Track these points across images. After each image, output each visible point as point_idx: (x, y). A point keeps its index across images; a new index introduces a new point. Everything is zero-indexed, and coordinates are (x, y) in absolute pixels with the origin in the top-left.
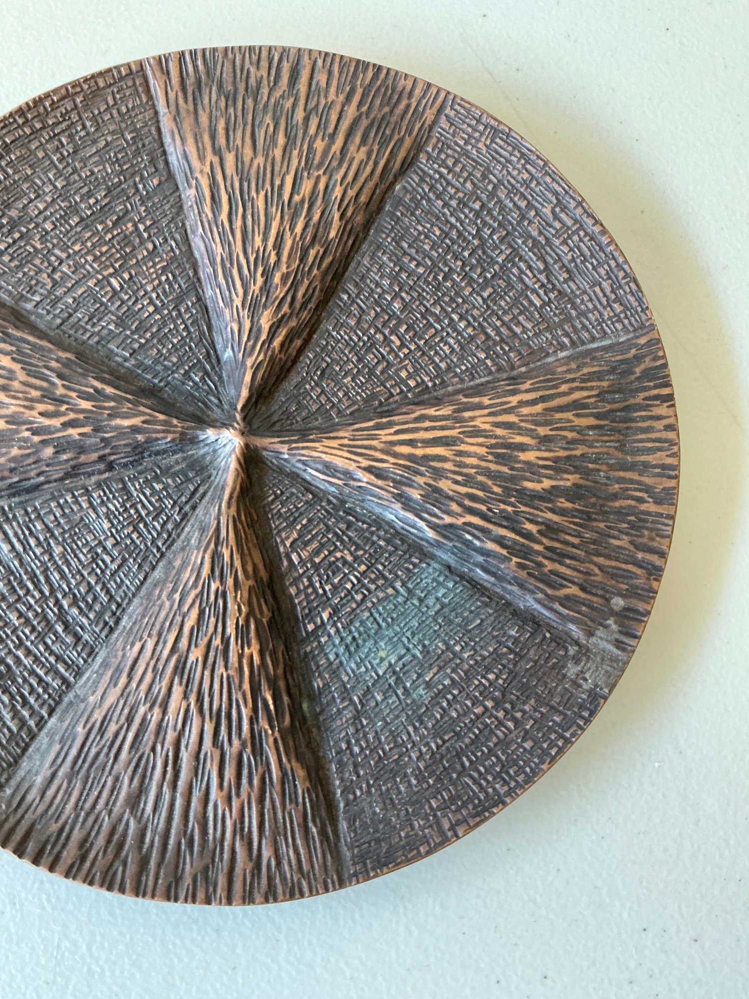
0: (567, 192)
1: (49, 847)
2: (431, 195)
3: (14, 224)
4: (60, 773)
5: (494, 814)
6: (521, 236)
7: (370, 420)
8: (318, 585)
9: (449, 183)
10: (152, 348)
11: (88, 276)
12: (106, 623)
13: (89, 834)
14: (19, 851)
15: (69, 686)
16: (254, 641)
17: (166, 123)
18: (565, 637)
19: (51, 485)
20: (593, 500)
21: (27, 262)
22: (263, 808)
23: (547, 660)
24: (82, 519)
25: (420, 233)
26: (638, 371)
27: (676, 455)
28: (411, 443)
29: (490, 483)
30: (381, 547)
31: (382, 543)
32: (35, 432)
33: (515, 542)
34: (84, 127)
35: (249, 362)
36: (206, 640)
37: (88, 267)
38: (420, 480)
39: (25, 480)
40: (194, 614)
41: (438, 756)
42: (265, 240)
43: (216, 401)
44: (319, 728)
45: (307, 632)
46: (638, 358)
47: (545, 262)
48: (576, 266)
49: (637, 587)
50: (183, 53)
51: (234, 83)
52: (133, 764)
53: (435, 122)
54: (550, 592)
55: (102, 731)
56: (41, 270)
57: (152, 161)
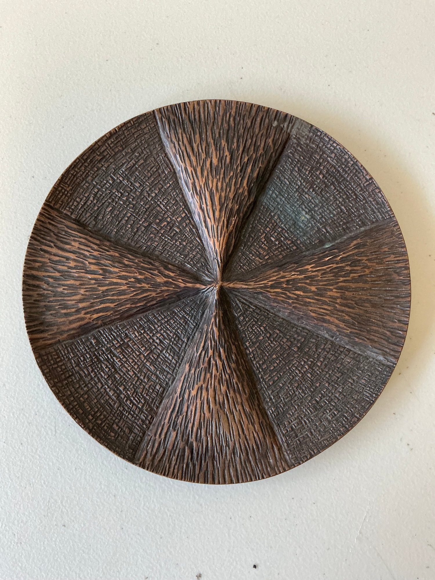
4: (368, 336)
5: (361, 165)
27: (210, 101)
28: (214, 211)
29: (229, 177)
36: (308, 286)
42: (123, 284)
45: (297, 249)
50: (28, 332)
52: (360, 307)
55: (349, 322)
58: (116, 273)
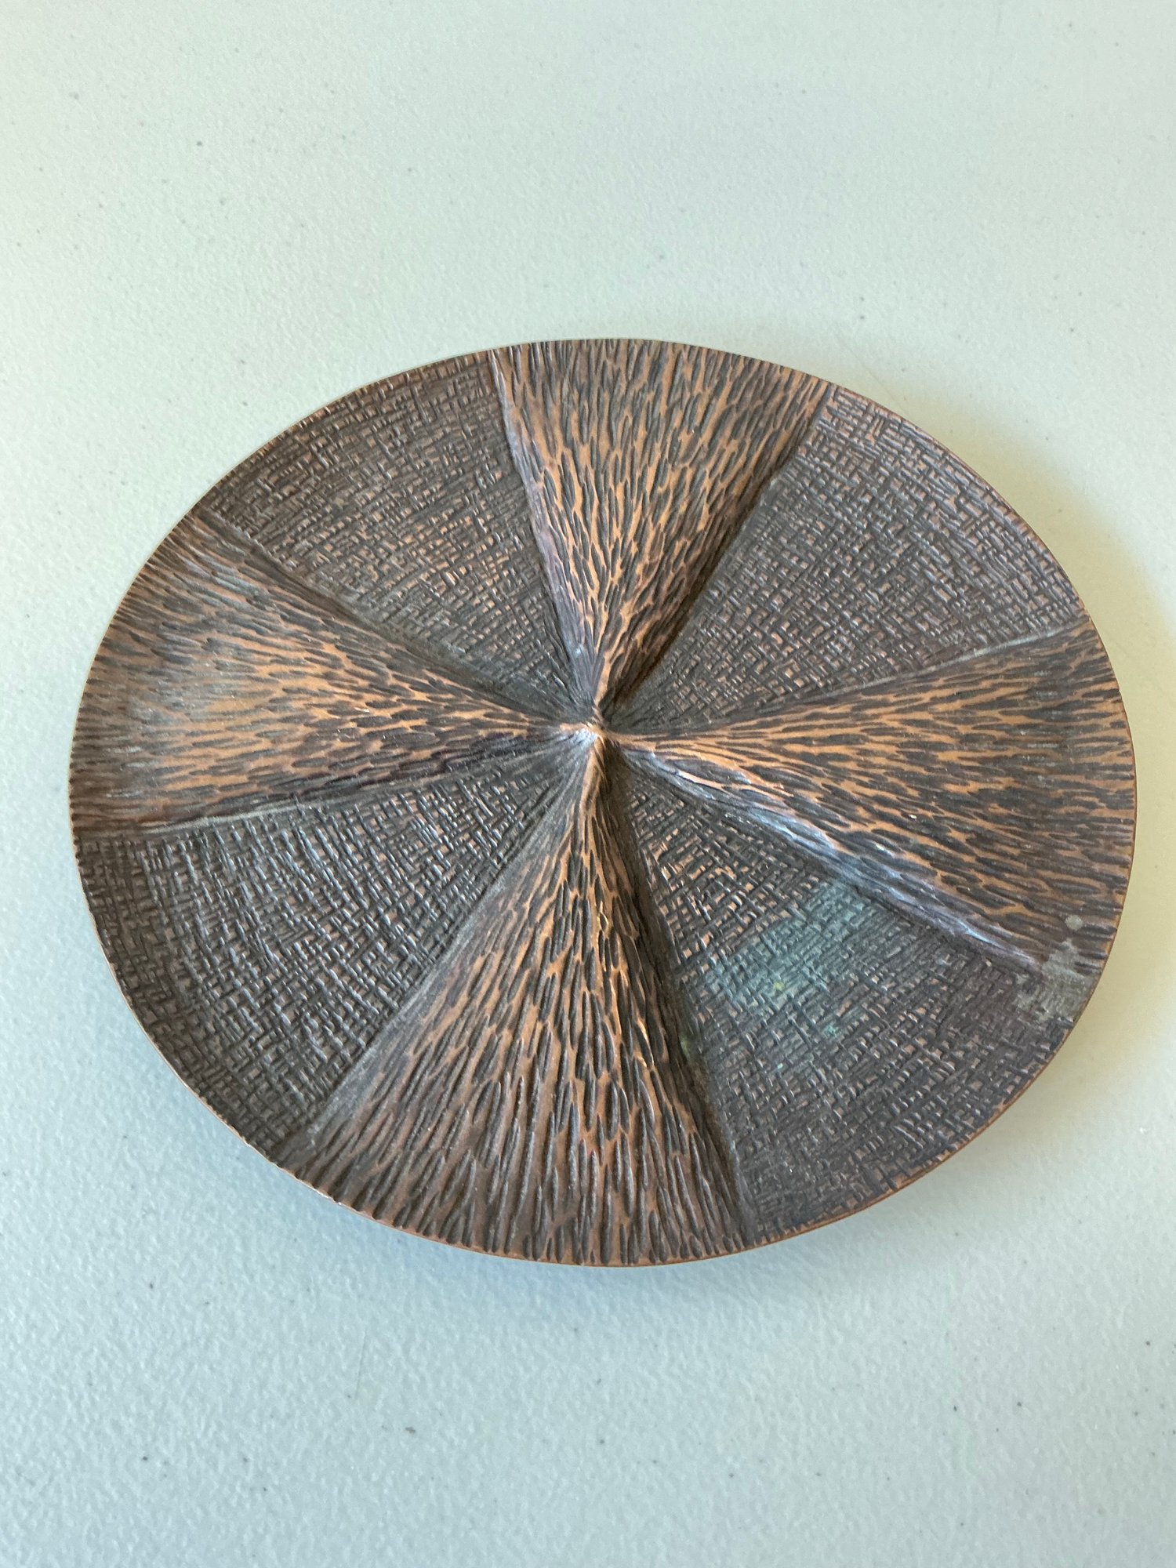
0: (971, 482)
1: (371, 1191)
2: (812, 490)
3: (337, 514)
4: (384, 1107)
5: (939, 1162)
6: (920, 530)
7: (752, 719)
8: (694, 905)
9: (832, 477)
10: (491, 644)
11: (420, 568)
12: (436, 942)
13: (421, 1178)
14: (335, 1193)
15: (391, 1011)
16: (621, 960)
17: (511, 414)
18: (1010, 965)
19: (373, 786)
20: (1032, 806)
21: (352, 553)
22: (640, 1153)
23: (990, 991)
24: (409, 825)
25: (801, 529)
26: (1073, 665)
27: (1130, 754)
28: (804, 741)
29: (903, 785)
30: (770, 864)
31: (772, 859)
32: (362, 723)
33: (938, 852)
34: (420, 417)
35: (607, 656)
36: (563, 954)
37: (420, 561)
38: (817, 781)
39: (348, 778)
40: (549, 924)
41: (859, 1103)
42: (625, 530)
43: (567, 700)
44: (703, 1071)
45: (682, 960)
46: (1072, 653)
47: (950, 556)
48: (988, 559)
49: (1097, 903)
50: (534, 345)
51: (589, 376)
52: (477, 1096)
53: (815, 414)
54: (988, 911)
55: (438, 1056)
56: (366, 562)
57: (495, 455)
58: (655, 520)
